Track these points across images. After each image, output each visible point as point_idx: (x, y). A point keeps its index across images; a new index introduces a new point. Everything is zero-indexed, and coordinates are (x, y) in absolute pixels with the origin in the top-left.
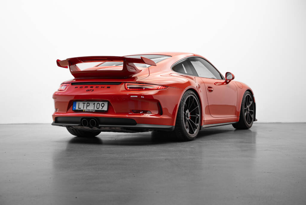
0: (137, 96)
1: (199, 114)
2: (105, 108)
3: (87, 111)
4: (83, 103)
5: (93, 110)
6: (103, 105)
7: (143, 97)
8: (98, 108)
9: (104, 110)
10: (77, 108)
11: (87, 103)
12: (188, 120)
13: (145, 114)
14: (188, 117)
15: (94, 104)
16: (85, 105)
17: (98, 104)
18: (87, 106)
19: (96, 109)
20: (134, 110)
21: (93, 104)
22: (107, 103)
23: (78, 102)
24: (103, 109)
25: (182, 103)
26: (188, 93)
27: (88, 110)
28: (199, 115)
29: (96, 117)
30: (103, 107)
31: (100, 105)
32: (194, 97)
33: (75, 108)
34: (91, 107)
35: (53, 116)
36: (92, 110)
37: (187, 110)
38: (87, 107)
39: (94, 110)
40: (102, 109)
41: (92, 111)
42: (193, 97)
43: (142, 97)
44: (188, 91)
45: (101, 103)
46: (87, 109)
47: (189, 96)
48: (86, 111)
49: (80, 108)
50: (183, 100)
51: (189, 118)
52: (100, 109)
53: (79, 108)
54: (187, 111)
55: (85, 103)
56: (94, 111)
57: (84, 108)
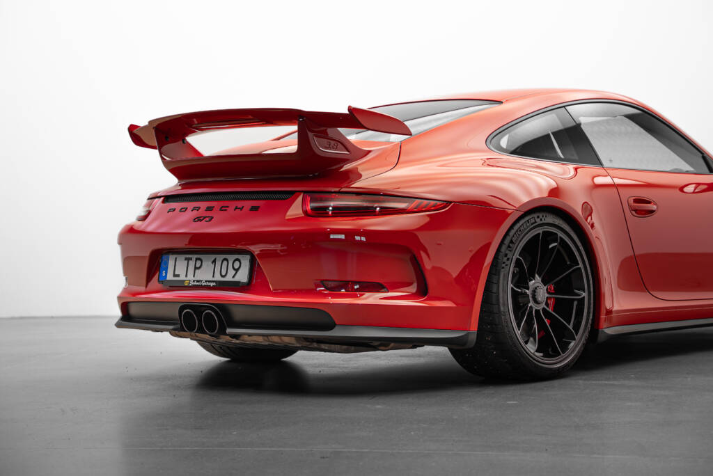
0: (343, 237)
1: (584, 292)
2: (243, 276)
3: (195, 283)
4: (186, 259)
5: (209, 281)
6: (236, 265)
7: (363, 239)
8: (223, 273)
9: (239, 282)
10: (170, 277)
11: (197, 259)
12: (537, 311)
13: (367, 294)
14: (536, 302)
15: (214, 262)
16: (192, 263)
17: (225, 263)
18: (196, 268)
19: (218, 278)
20: (326, 280)
21: (210, 263)
22: (248, 257)
23: (175, 256)
24: (236, 279)
25: (506, 255)
26: (533, 221)
27: (198, 281)
28: (585, 294)
29: (216, 305)
30: (237, 270)
31: (231, 264)
32: (560, 234)
33: (166, 275)
34: (207, 272)
35: (119, 298)
36: (206, 281)
37: (534, 278)
38: (197, 271)
39: (213, 281)
40: (233, 277)
41: (208, 283)
42: (557, 234)
43: (357, 238)
44: (535, 215)
45: (231, 258)
46: (196, 278)
47: (540, 230)
48: (192, 283)
49: (178, 276)
50: (509, 247)
51: (543, 305)
52: (229, 278)
53: (175, 275)
54: (536, 282)
55: (191, 259)
56: (212, 284)
57: (186, 276)
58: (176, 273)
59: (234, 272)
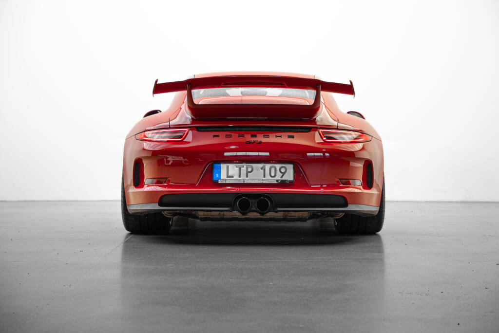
2: (289, 176)
4: (238, 166)
6: (283, 170)
8: (273, 174)
9: (287, 180)
10: (223, 177)
11: (248, 167)
15: (264, 168)
16: (244, 170)
17: (273, 169)
18: (248, 172)
19: (268, 178)
21: (260, 169)
22: (291, 165)
23: (226, 165)
24: (284, 178)
29: (269, 194)
30: (284, 174)
31: (278, 169)
33: (220, 175)
38: (249, 174)
40: (282, 177)
45: (278, 166)
49: (232, 177)
52: (278, 178)
53: (228, 176)
55: (243, 167)
57: (240, 176)
58: (230, 174)
59: (282, 174)
